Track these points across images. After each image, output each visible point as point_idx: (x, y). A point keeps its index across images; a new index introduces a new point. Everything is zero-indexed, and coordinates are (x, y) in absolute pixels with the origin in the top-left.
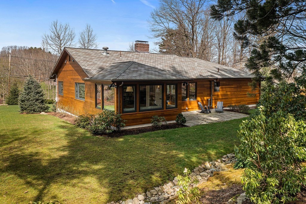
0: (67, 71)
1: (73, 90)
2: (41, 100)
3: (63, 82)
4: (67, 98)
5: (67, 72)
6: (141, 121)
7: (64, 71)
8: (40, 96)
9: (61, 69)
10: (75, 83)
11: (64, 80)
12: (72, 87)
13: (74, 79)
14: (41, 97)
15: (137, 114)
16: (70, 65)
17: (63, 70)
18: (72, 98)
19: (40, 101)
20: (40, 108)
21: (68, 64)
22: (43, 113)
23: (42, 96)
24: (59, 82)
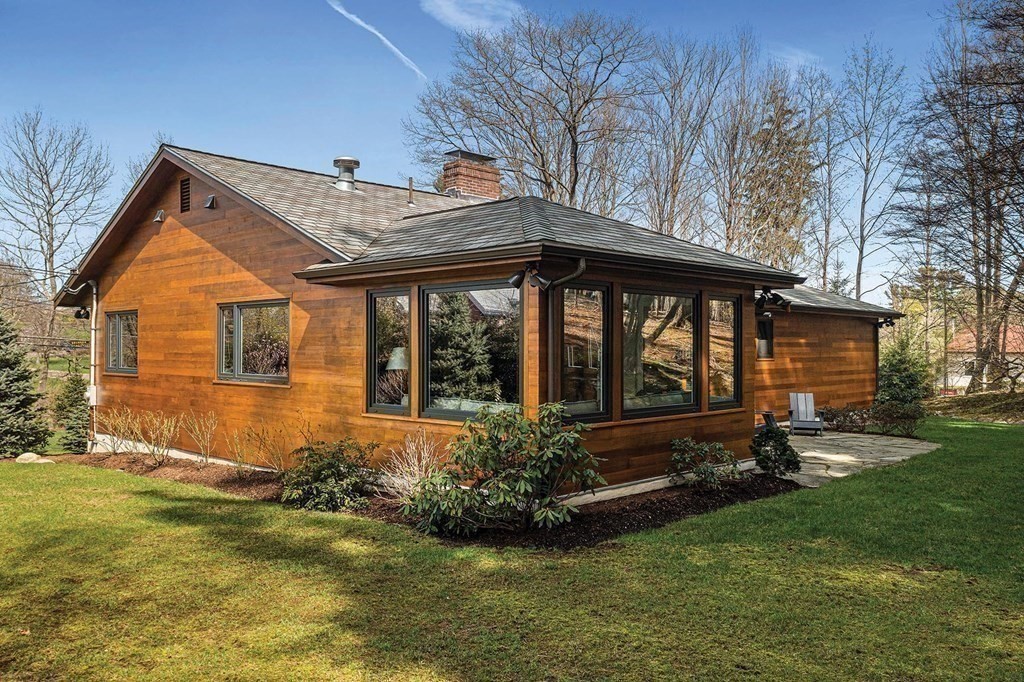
0: (168, 257)
1: (207, 341)
2: (22, 397)
3: (134, 313)
4: (164, 384)
5: (167, 264)
6: (628, 466)
7: (148, 261)
8: (17, 380)
9: (125, 257)
10: (216, 308)
11: (145, 302)
12: (200, 326)
13: (209, 291)
14: (22, 384)
15: (615, 431)
16: (185, 230)
17: (141, 255)
18: (196, 380)
19: (13, 402)
20: (16, 434)
21: (171, 228)
22: (29, 457)
23: (24, 377)
24: (110, 315)
